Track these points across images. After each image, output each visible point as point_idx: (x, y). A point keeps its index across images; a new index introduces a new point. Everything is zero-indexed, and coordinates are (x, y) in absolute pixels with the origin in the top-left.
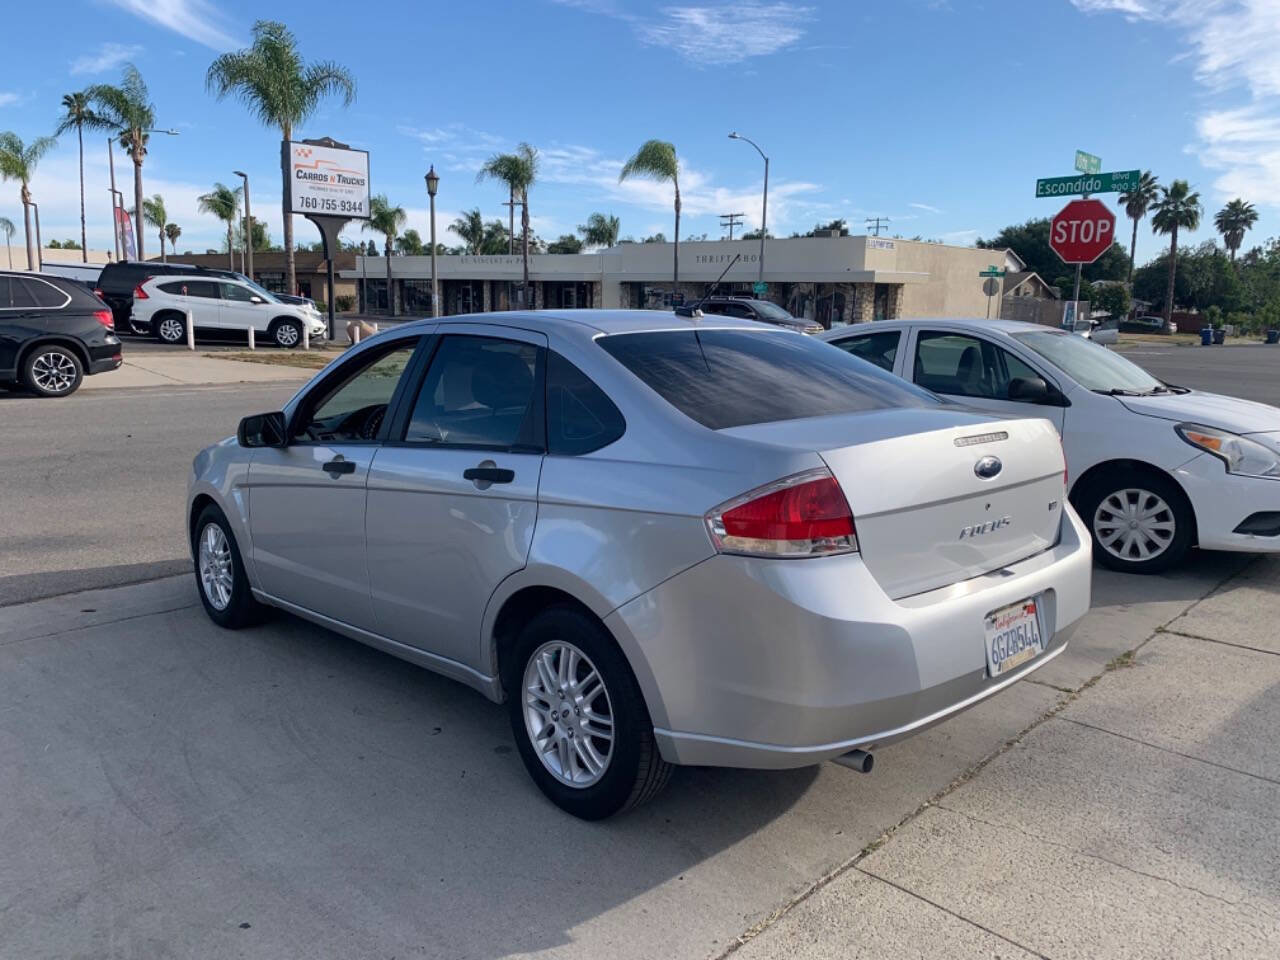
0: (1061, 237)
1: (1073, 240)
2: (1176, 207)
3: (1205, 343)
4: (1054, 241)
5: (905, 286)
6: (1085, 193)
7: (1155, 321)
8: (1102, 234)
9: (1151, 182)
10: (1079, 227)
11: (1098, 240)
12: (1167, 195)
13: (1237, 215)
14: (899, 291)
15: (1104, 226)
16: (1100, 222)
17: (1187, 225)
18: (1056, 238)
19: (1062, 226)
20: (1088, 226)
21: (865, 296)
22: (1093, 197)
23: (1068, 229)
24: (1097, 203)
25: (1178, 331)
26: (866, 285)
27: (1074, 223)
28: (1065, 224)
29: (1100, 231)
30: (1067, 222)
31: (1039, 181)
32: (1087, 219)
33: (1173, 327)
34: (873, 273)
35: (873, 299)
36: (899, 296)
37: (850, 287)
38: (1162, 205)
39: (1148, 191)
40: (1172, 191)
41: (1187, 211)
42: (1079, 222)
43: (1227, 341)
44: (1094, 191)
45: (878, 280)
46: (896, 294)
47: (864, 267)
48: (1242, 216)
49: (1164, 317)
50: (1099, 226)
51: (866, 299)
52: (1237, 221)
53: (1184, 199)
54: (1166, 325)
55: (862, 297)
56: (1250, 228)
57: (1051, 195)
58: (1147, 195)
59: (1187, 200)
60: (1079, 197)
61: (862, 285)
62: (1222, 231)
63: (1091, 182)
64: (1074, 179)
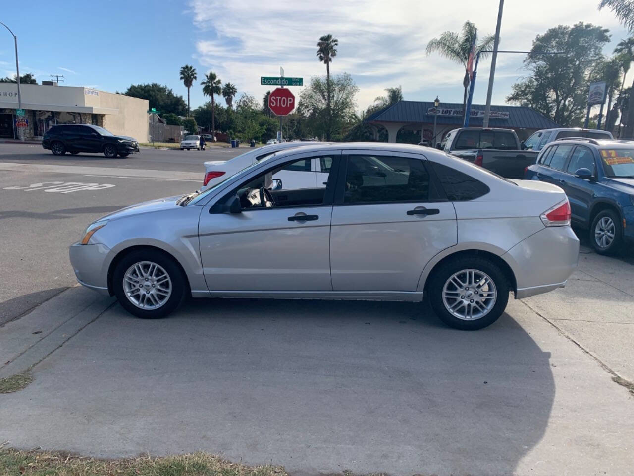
0: (273, 104)
1: (278, 105)
2: (212, 85)
3: (233, 146)
4: (270, 105)
5: (106, 116)
6: (282, 85)
7: (208, 136)
8: (290, 103)
9: (193, 71)
10: (280, 100)
11: (289, 105)
12: (208, 78)
13: (229, 90)
14: (103, 118)
15: (290, 100)
16: (289, 98)
17: (217, 93)
18: (272, 104)
19: (273, 99)
20: (284, 99)
21: (87, 120)
22: (285, 87)
23: (276, 100)
24: (287, 90)
25: (217, 141)
26: (87, 114)
27: (279, 98)
28: (275, 98)
29: (289, 102)
30: (276, 97)
31: (262, 78)
32: (284, 96)
33: (216, 139)
34: (92, 108)
35: (91, 122)
36: (104, 121)
37: (77, 115)
38: (206, 83)
39: (193, 75)
40: (210, 77)
41: (217, 87)
42: (280, 98)
43: (240, 146)
44: (285, 85)
45: (95, 112)
46: (102, 120)
47: (84, 105)
48: (231, 90)
49: (211, 135)
50: (289, 100)
51: (88, 122)
52: (230, 92)
53: (215, 81)
54: (213, 138)
55: (85, 121)
56: (234, 96)
57: (267, 84)
58: (192, 77)
59: (217, 82)
60: (280, 87)
61: (85, 114)
62: (224, 96)
63: (284, 80)
64: (277, 79)
